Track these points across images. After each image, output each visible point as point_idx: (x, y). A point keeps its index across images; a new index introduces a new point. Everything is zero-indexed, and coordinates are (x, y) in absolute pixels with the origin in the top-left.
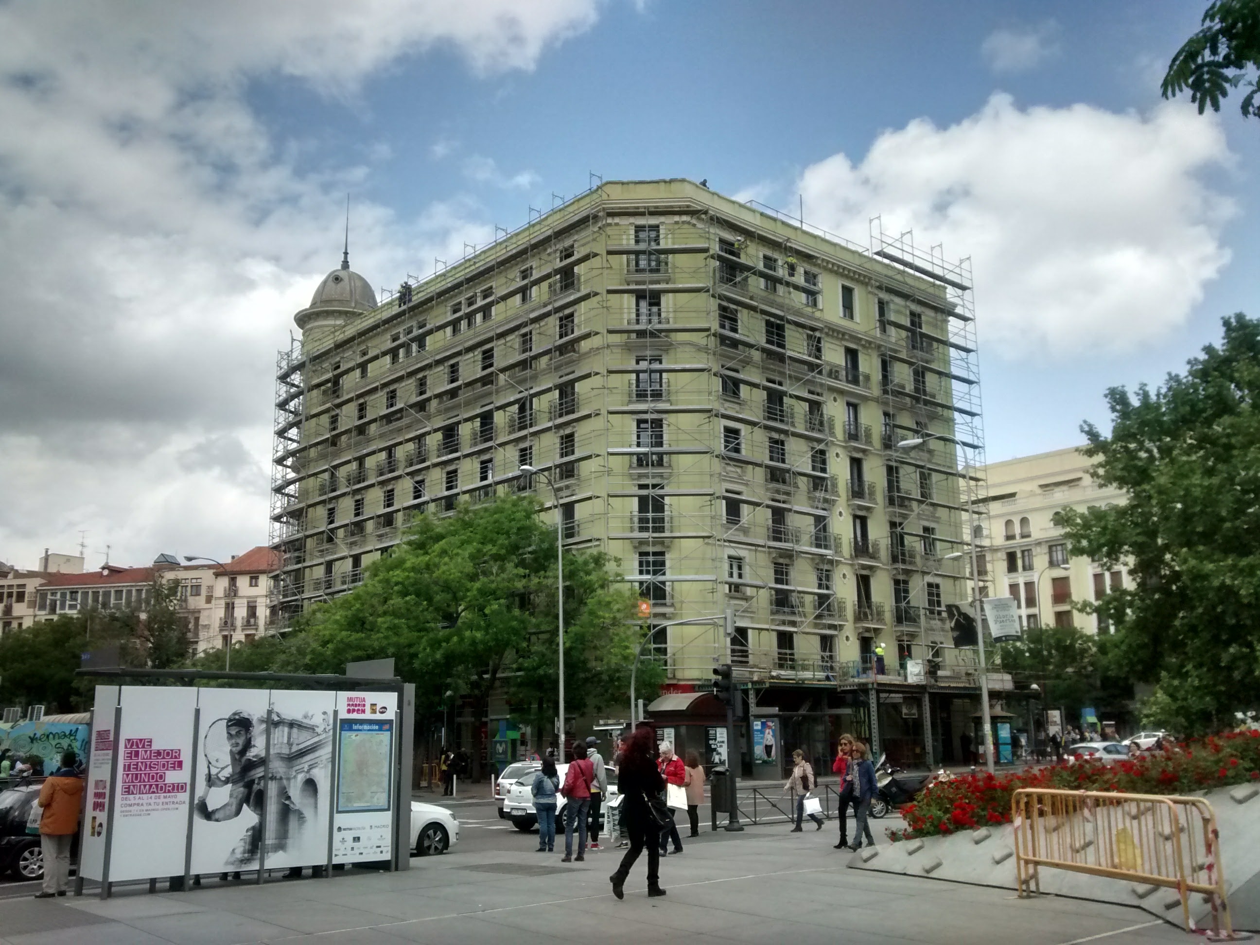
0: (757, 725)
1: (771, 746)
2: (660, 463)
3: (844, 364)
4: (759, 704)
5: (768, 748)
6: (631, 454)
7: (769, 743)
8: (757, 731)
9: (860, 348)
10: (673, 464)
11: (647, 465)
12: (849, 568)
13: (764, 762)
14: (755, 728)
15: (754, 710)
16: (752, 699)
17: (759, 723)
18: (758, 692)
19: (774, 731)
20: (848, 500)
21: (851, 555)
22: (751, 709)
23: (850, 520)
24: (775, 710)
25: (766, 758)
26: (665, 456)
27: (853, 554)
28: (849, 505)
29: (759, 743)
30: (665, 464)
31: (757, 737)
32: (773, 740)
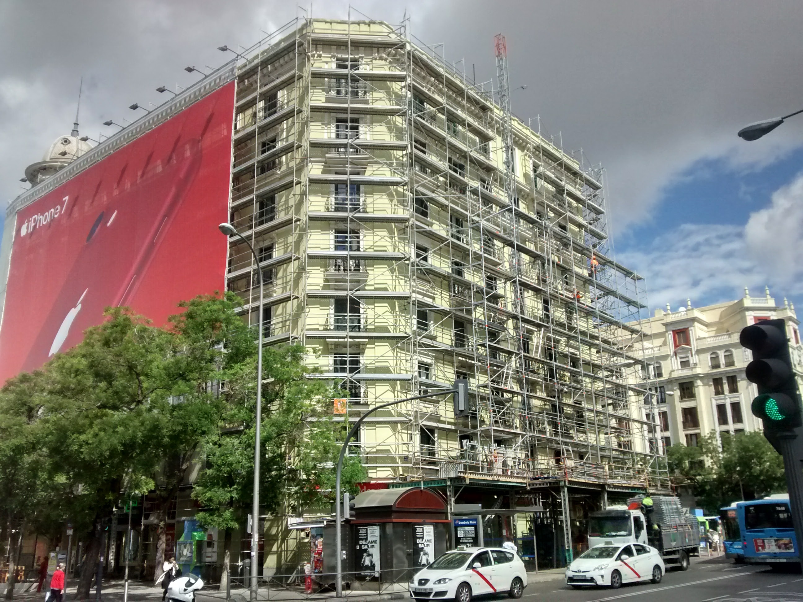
2: (357, 269)
4: (458, 501)
6: (328, 258)
15: (452, 507)
16: (451, 496)
22: (449, 507)
24: (478, 507)
26: (361, 262)
30: (361, 271)
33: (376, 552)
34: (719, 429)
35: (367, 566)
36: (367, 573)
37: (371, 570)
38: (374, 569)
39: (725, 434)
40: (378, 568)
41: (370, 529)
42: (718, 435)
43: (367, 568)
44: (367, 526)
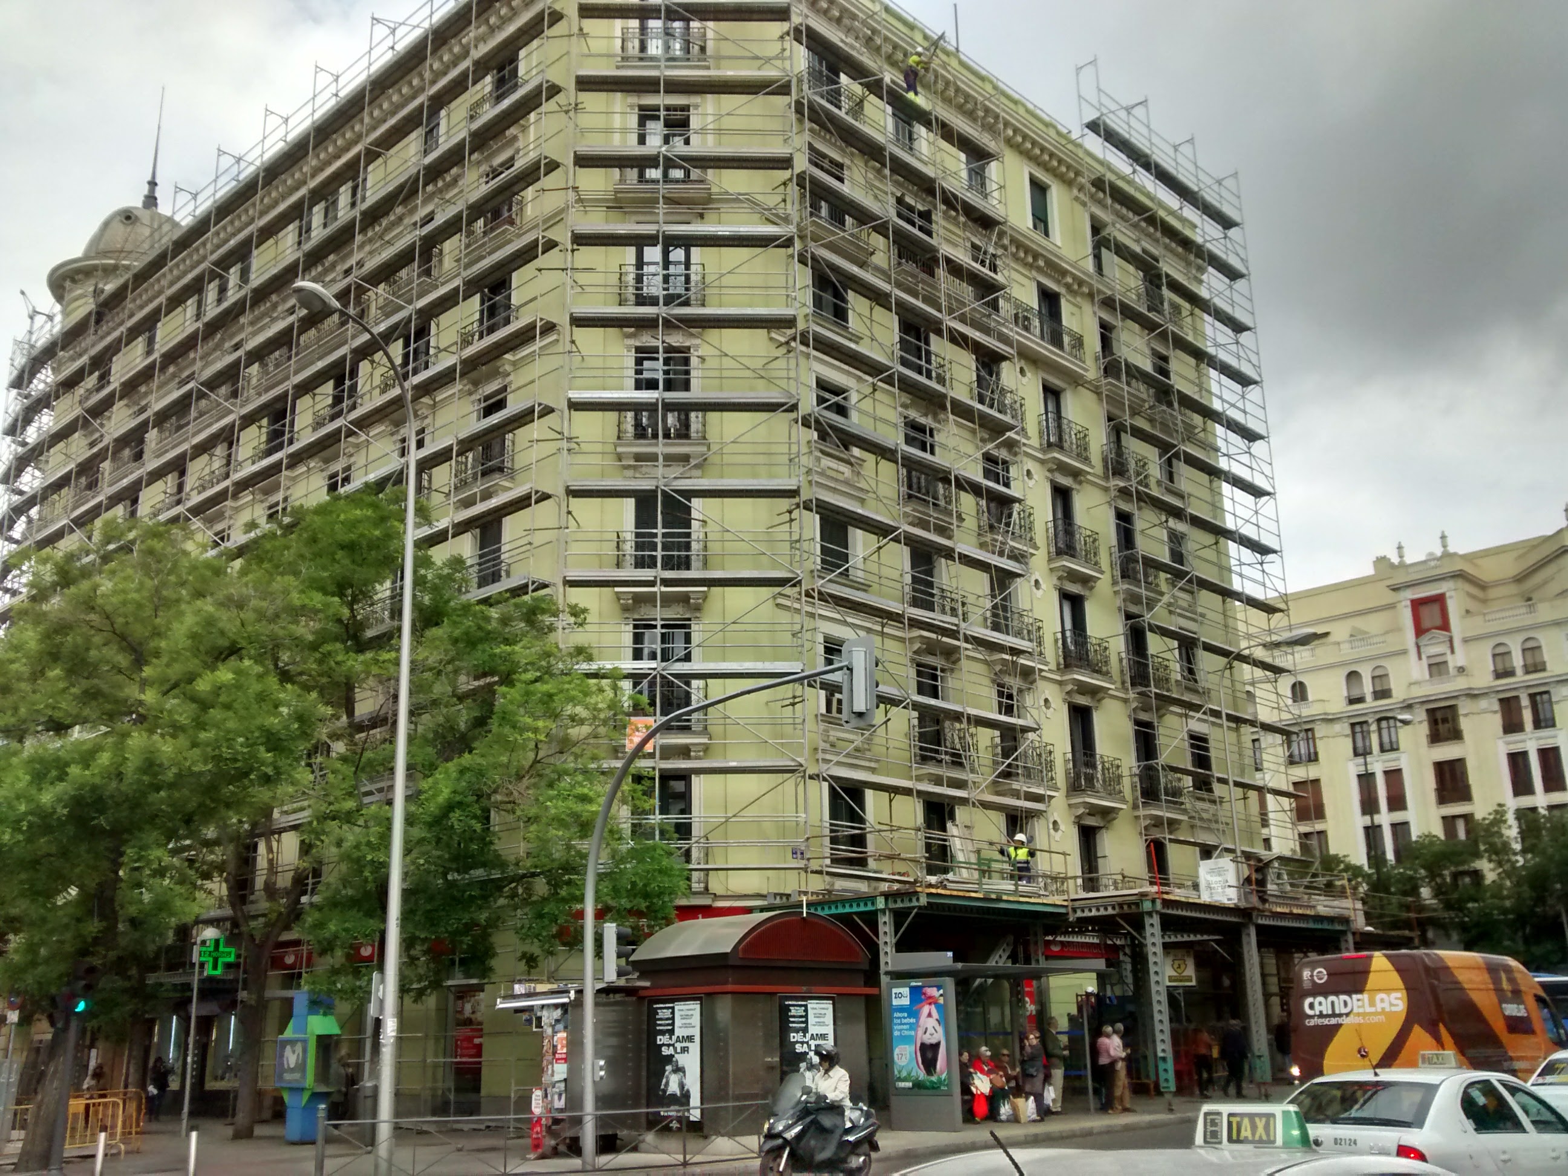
0: (900, 996)
1: (935, 1047)
2: (684, 433)
3: (1036, 306)
4: (901, 946)
5: (928, 1054)
6: (619, 407)
7: (930, 1039)
8: (901, 1009)
9: (1062, 290)
10: (713, 435)
11: (655, 436)
12: (1055, 688)
13: (918, 1085)
14: (895, 1002)
15: (890, 958)
16: (886, 935)
17: (906, 991)
18: (899, 916)
19: (942, 1009)
20: (1050, 560)
21: (1058, 664)
22: (883, 959)
23: (1055, 596)
24: (945, 959)
25: (922, 1074)
26: (693, 415)
27: (1062, 661)
28: (1051, 570)
29: (905, 1039)
30: (693, 435)
31: (899, 1027)
32: (940, 1030)
33: (691, 1061)
34: (1513, 803)
35: (674, 1095)
36: (671, 1112)
37: (682, 1105)
38: (688, 1103)
39: (1526, 816)
40: (695, 1100)
41: (679, 1007)
42: (1511, 818)
43: (673, 1100)
44: (673, 1001)
